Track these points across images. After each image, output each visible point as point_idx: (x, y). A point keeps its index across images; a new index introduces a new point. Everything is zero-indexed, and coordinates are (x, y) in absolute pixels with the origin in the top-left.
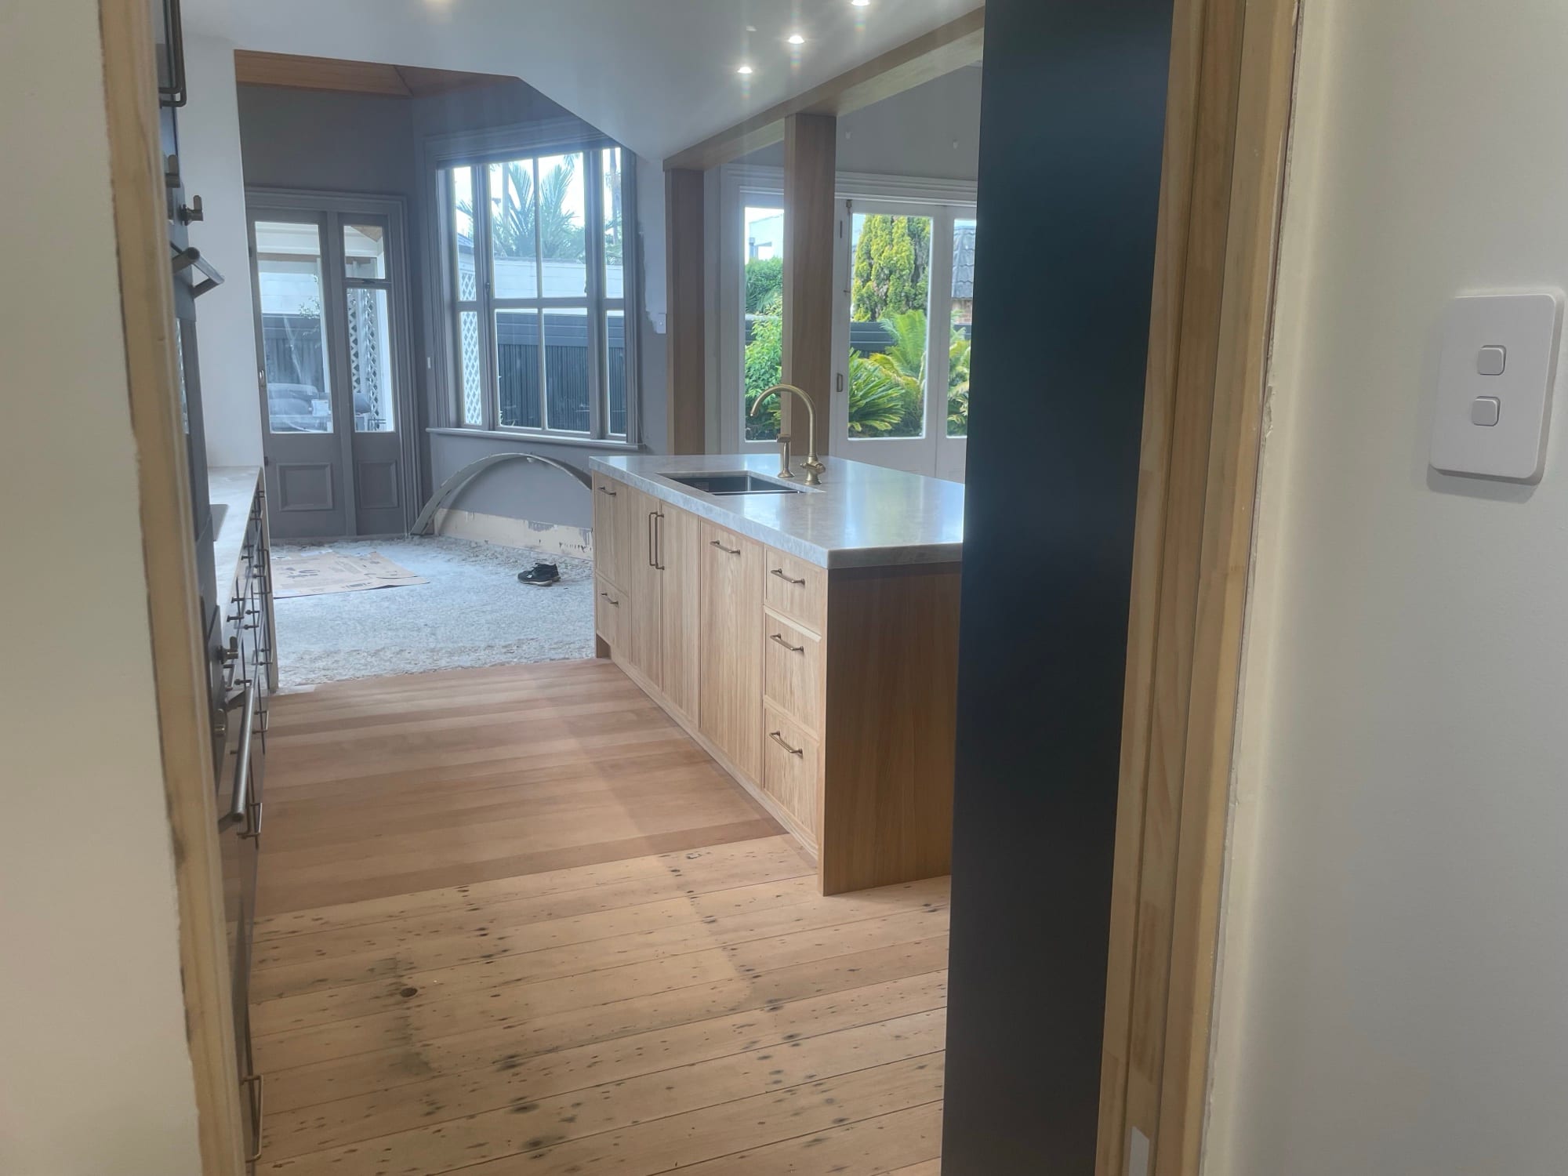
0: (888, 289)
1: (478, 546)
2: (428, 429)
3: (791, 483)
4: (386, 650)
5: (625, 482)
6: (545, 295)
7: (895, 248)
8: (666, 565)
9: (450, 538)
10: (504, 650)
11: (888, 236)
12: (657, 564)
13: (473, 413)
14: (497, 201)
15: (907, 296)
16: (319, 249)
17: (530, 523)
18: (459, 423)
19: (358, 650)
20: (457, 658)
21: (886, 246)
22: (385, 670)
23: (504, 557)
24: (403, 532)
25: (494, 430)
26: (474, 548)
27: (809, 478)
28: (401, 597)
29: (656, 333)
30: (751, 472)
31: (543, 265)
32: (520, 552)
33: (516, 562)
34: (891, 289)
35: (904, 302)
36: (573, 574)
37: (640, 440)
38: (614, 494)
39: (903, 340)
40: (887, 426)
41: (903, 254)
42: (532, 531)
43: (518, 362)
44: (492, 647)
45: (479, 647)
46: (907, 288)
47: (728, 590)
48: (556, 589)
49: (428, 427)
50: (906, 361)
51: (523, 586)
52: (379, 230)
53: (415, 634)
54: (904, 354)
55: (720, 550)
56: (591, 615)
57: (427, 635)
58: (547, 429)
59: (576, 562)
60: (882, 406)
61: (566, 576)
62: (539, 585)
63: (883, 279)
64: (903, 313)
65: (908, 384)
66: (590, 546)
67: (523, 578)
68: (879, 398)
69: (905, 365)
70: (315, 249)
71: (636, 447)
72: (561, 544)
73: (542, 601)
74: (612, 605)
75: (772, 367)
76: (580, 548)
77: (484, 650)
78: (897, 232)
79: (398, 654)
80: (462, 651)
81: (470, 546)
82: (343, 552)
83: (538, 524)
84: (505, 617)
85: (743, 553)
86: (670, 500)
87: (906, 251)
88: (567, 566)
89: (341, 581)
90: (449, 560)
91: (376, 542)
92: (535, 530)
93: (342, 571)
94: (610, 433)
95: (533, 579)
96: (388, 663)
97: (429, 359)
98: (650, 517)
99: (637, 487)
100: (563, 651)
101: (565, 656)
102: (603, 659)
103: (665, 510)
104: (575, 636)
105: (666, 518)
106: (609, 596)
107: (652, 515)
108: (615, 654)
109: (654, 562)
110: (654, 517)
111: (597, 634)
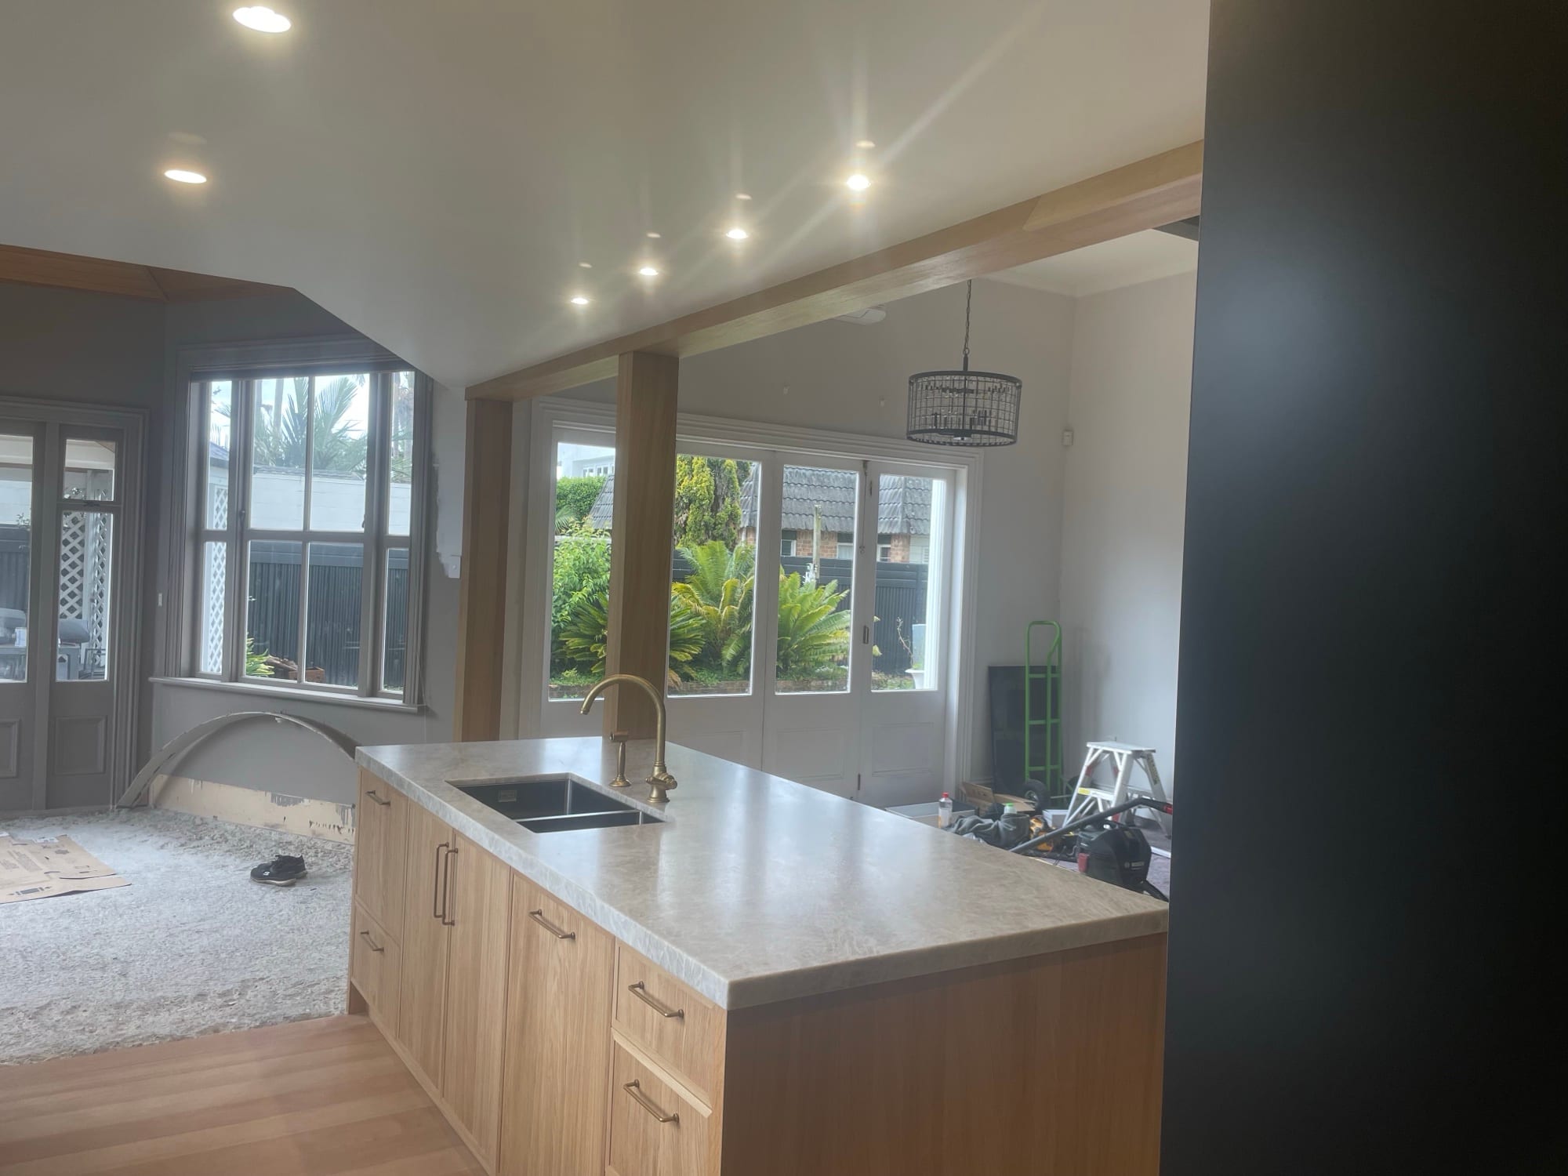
0: (687, 518)
1: (204, 823)
2: (151, 679)
3: (629, 798)
4: (53, 1006)
5: (404, 793)
6: (313, 527)
7: (695, 478)
8: (458, 918)
9: (167, 810)
10: (219, 1001)
11: (687, 466)
12: (444, 917)
13: (212, 659)
14: (268, 408)
15: (706, 525)
16: (31, 458)
17: (273, 797)
18: (193, 671)
19: (12, 1008)
20: (151, 1019)
21: (686, 475)
22: (45, 1045)
23: (237, 841)
24: (108, 803)
25: (236, 681)
26: (199, 825)
27: (655, 794)
28: (89, 909)
29: (447, 578)
30: (572, 775)
31: (314, 480)
32: (258, 832)
33: (251, 846)
34: (690, 518)
35: (703, 531)
36: (325, 866)
37: (420, 700)
38: (388, 804)
39: (703, 569)
40: (687, 657)
41: (703, 485)
42: (275, 805)
43: (278, 582)
44: (204, 995)
45: (186, 997)
46: (706, 518)
47: (552, 986)
48: (301, 891)
49: (151, 675)
50: (706, 590)
51: (256, 887)
52: (112, 445)
53: (98, 974)
54: (704, 583)
55: (543, 926)
56: (345, 933)
57: (113, 977)
58: (305, 682)
59: (329, 847)
60: (682, 637)
61: (314, 868)
62: (278, 885)
63: (683, 508)
64: (701, 544)
65: (709, 614)
66: (349, 826)
67: (258, 875)
68: (679, 628)
69: (705, 594)
70: (28, 458)
71: (414, 709)
72: (311, 823)
73: (280, 911)
74: (375, 952)
75: (565, 593)
76: (336, 828)
77: (193, 1002)
78: (697, 463)
79: (68, 1013)
80: (159, 1005)
81: (194, 823)
82: (24, 836)
83: (283, 798)
84: (228, 940)
85: (580, 939)
86: (469, 834)
87: (706, 481)
88: (316, 853)
89: (10, 884)
90: (162, 847)
91: (69, 818)
92: (279, 804)
93: (15, 867)
94: (384, 690)
95: (270, 877)
96: (51, 1032)
97: (160, 595)
98: (438, 849)
99: (421, 803)
100: (303, 1000)
101: (305, 1010)
102: (358, 1020)
103: (460, 844)
104: (320, 971)
105: (461, 856)
106: (373, 938)
107: (441, 848)
108: (375, 1016)
109: (440, 912)
110: (443, 851)
111: (351, 983)
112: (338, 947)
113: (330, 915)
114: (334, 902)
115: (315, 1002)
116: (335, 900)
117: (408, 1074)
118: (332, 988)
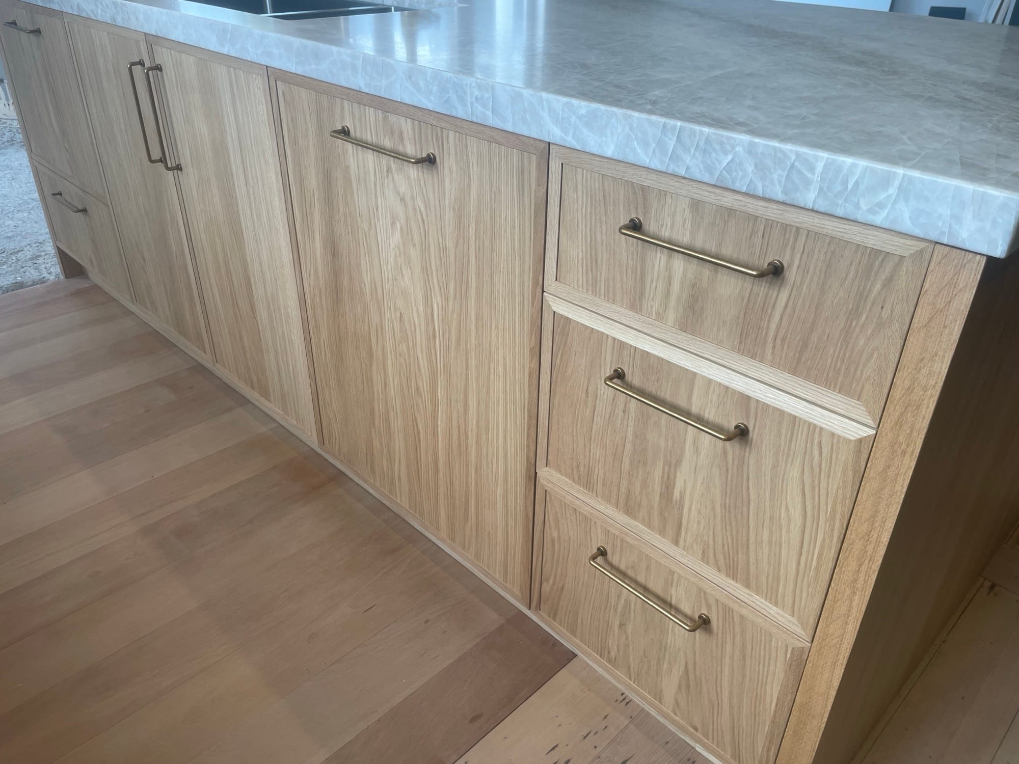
5: (56, 8)
8: (186, 159)
12: (163, 160)
38: (37, 32)
55: (349, 146)
74: (77, 214)
85: (449, 163)
86: (178, 35)
98: (130, 69)
99: (84, 15)
100: (10, 269)
101: (15, 278)
102: (77, 284)
103: (164, 57)
104: (19, 238)
105: (169, 74)
106: (68, 199)
107: (133, 67)
108: (95, 277)
109: (156, 154)
110: (137, 69)
111: (57, 247)
112: (30, 213)
113: (11, 183)
114: (11, 171)
115: (25, 268)
116: (12, 170)
117: (156, 334)
118: (39, 254)
